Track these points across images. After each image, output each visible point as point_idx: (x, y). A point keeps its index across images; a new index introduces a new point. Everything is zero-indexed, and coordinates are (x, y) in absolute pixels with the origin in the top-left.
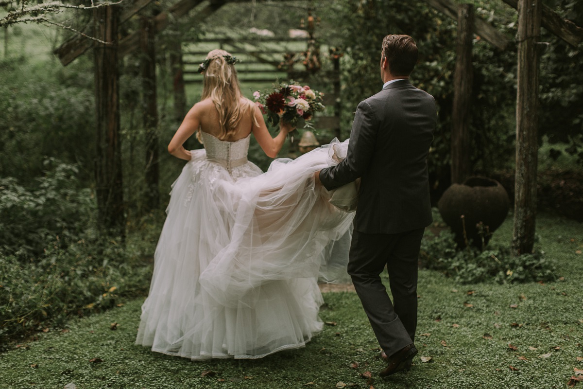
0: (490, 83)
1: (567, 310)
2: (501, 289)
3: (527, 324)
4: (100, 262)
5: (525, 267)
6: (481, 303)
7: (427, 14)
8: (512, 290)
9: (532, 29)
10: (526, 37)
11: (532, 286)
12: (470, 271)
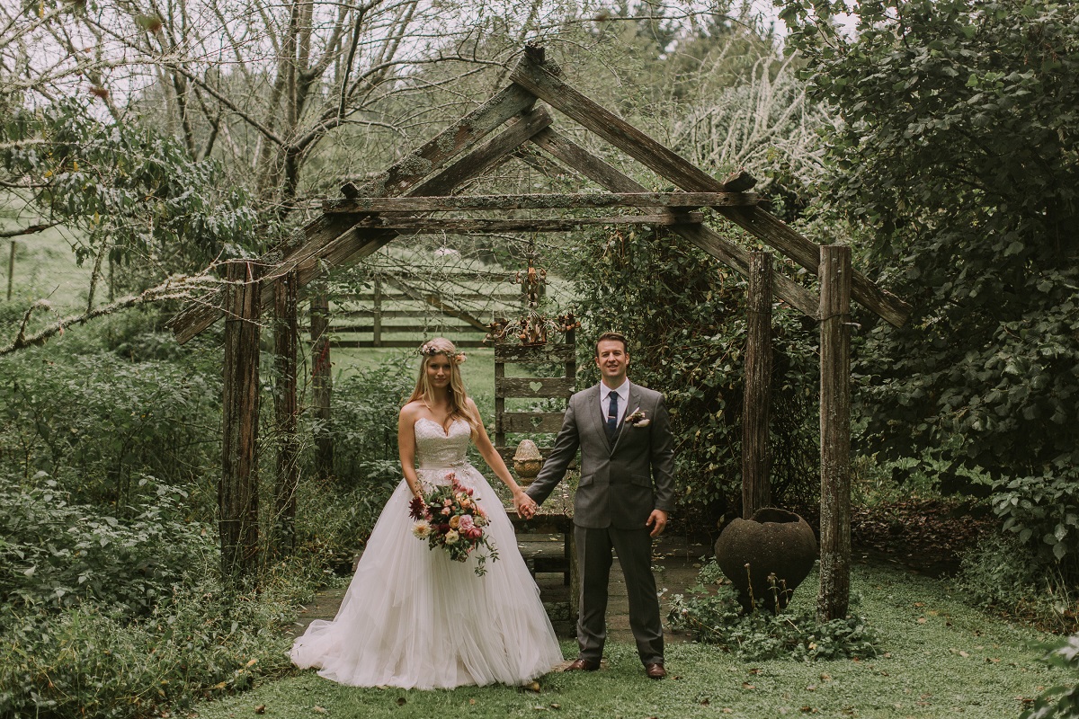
0: (797, 368)
1: (883, 692)
2: (798, 667)
3: (824, 709)
4: (227, 626)
5: (835, 638)
6: (766, 684)
7: (706, 262)
8: (813, 669)
9: (839, 304)
10: (831, 315)
11: (843, 664)
12: (757, 642)
